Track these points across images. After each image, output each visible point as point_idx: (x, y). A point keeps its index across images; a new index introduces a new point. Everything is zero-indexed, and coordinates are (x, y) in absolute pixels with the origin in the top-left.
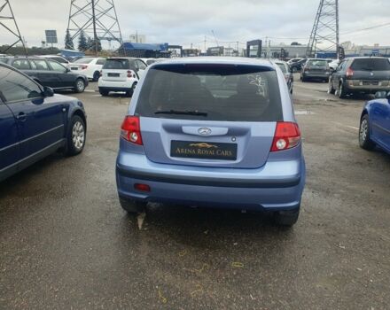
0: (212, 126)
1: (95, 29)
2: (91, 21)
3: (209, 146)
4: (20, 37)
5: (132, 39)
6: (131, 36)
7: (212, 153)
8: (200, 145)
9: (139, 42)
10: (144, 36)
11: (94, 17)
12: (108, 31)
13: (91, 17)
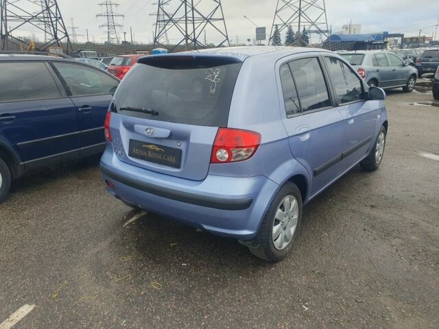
0: (156, 126)
1: (299, 22)
2: (297, 14)
3: (158, 149)
4: (227, 37)
5: (344, 30)
6: (343, 27)
7: (159, 157)
8: (150, 147)
9: (352, 33)
10: (359, 26)
11: (300, 9)
12: (313, 24)
13: (296, 10)
